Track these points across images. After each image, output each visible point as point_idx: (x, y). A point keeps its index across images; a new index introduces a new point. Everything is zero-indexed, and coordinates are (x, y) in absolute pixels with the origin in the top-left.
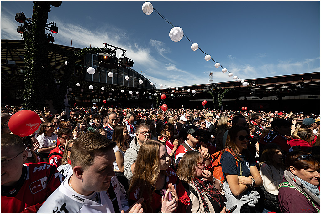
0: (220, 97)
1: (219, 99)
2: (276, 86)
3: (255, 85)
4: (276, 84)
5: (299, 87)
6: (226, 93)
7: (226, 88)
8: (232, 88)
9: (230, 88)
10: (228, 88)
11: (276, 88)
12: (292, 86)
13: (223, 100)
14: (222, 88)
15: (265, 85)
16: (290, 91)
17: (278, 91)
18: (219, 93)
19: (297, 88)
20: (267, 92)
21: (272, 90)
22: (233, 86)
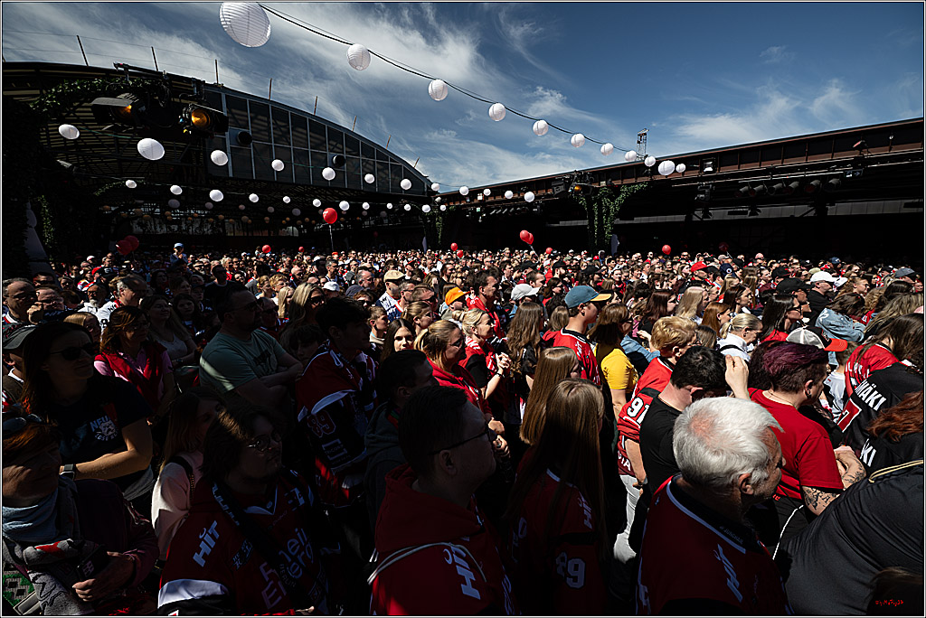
2: (773, 171)
3: (710, 169)
5: (846, 173)
7: (626, 181)
8: (642, 183)
9: (638, 183)
10: (633, 184)
11: (776, 177)
12: (823, 173)
14: (616, 183)
15: (745, 168)
16: (818, 186)
17: (779, 189)
18: (605, 201)
19: (841, 177)
20: (746, 192)
21: (760, 187)
22: (647, 175)
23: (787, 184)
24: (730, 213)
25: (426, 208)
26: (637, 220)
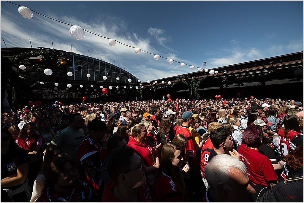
0: (195, 87)
1: (195, 89)
2: (246, 72)
3: (226, 72)
4: (247, 70)
5: (269, 71)
6: (201, 82)
7: (200, 77)
8: (205, 77)
9: (204, 77)
10: (202, 78)
11: (247, 74)
12: (262, 72)
13: (198, 89)
14: (197, 77)
15: (237, 71)
16: (261, 76)
17: (248, 77)
18: (194, 83)
19: (268, 73)
20: (238, 79)
21: (243, 77)
22: (206, 75)
23: (251, 76)
24: (234, 85)
25: (137, 88)
26: (205, 89)
